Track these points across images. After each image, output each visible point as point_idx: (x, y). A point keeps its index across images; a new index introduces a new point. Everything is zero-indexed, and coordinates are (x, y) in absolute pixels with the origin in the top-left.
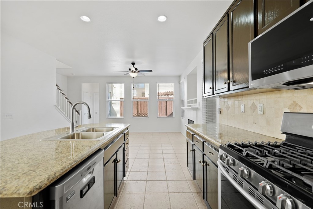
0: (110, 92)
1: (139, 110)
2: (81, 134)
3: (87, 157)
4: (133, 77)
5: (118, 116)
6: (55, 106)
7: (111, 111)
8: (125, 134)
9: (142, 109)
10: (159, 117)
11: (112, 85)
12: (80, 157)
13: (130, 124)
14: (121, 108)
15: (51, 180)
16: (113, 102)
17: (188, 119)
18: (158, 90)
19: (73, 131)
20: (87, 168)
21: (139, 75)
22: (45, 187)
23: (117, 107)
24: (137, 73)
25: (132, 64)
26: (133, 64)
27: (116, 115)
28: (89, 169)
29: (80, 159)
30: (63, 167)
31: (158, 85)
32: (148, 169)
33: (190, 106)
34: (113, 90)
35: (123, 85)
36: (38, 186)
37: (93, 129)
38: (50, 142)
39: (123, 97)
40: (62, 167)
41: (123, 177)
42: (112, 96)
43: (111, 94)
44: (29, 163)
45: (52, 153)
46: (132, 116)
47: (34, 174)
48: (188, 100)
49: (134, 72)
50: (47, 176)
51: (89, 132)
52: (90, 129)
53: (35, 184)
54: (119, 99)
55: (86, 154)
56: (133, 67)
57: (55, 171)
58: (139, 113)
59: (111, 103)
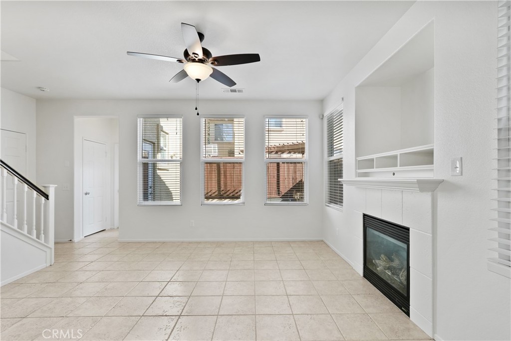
1: (222, 183)
4: (198, 80)
9: (229, 182)
16: (159, 165)
17: (365, 215)
33: (366, 175)
42: (158, 151)
48: (360, 158)
49: (201, 61)
58: (223, 190)
59: (154, 165)
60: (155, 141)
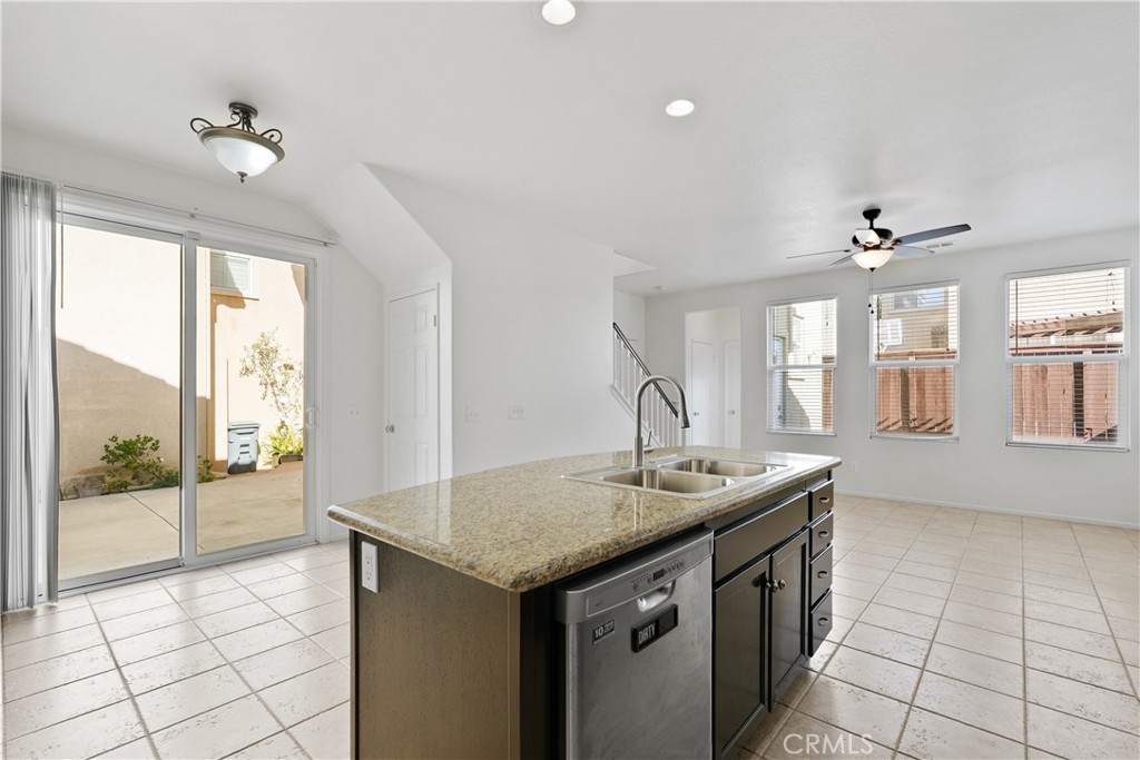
0: (783, 335)
1: (913, 403)
2: (660, 474)
3: (651, 540)
4: (872, 269)
5: (816, 425)
6: (613, 387)
7: (783, 408)
8: (810, 493)
9: (929, 402)
10: (1016, 439)
11: (789, 308)
12: (633, 535)
13: (838, 460)
14: (826, 396)
15: (556, 572)
16: (792, 373)
18: (1012, 310)
19: (639, 464)
20: (651, 573)
21: (898, 257)
22: (542, 584)
23: (809, 394)
24: (891, 248)
25: (866, 217)
26: (871, 214)
27: (804, 420)
28: (658, 575)
29: (631, 541)
30: (585, 549)
31: (1013, 287)
32: (926, 661)
34: (794, 329)
35: (833, 303)
36: (529, 574)
37: (700, 463)
38: (579, 484)
39: (834, 352)
40: (583, 547)
41: (802, 652)
42: (790, 350)
43: (787, 342)
44: (527, 523)
45: (573, 511)
46: (874, 429)
47: (528, 547)
49: (877, 247)
50: (548, 558)
51: (688, 473)
52: (690, 461)
53: (525, 569)
54: (820, 362)
55: (651, 531)
56: (871, 227)
57: (566, 552)
58: (914, 420)
59: (785, 375)
60: (786, 335)
